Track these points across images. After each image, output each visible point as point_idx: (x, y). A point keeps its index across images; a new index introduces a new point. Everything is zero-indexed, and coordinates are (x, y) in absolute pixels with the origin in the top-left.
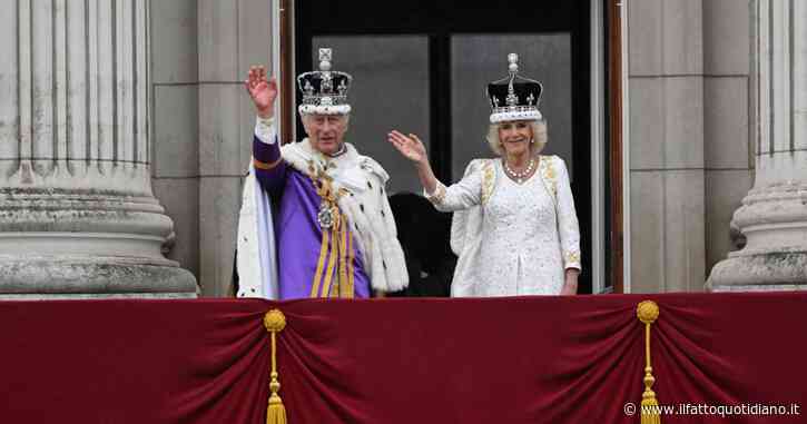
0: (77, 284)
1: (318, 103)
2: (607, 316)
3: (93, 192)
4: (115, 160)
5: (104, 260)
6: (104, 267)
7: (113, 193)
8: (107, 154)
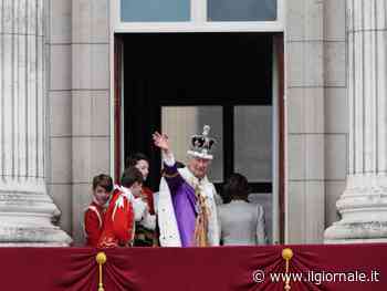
0: (6, 238)
1: (200, 152)
2: (266, 256)
3: (15, 192)
4: (27, 176)
5: (21, 226)
6: (21, 229)
7: (25, 193)
8: (23, 173)
